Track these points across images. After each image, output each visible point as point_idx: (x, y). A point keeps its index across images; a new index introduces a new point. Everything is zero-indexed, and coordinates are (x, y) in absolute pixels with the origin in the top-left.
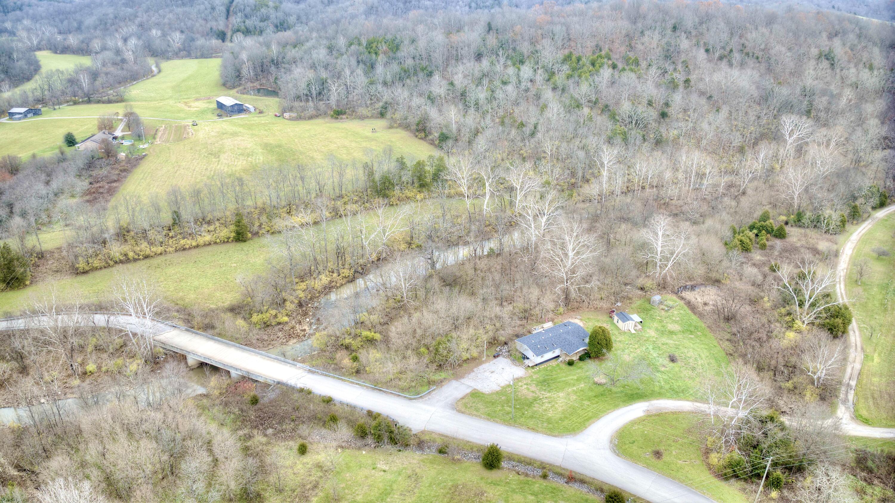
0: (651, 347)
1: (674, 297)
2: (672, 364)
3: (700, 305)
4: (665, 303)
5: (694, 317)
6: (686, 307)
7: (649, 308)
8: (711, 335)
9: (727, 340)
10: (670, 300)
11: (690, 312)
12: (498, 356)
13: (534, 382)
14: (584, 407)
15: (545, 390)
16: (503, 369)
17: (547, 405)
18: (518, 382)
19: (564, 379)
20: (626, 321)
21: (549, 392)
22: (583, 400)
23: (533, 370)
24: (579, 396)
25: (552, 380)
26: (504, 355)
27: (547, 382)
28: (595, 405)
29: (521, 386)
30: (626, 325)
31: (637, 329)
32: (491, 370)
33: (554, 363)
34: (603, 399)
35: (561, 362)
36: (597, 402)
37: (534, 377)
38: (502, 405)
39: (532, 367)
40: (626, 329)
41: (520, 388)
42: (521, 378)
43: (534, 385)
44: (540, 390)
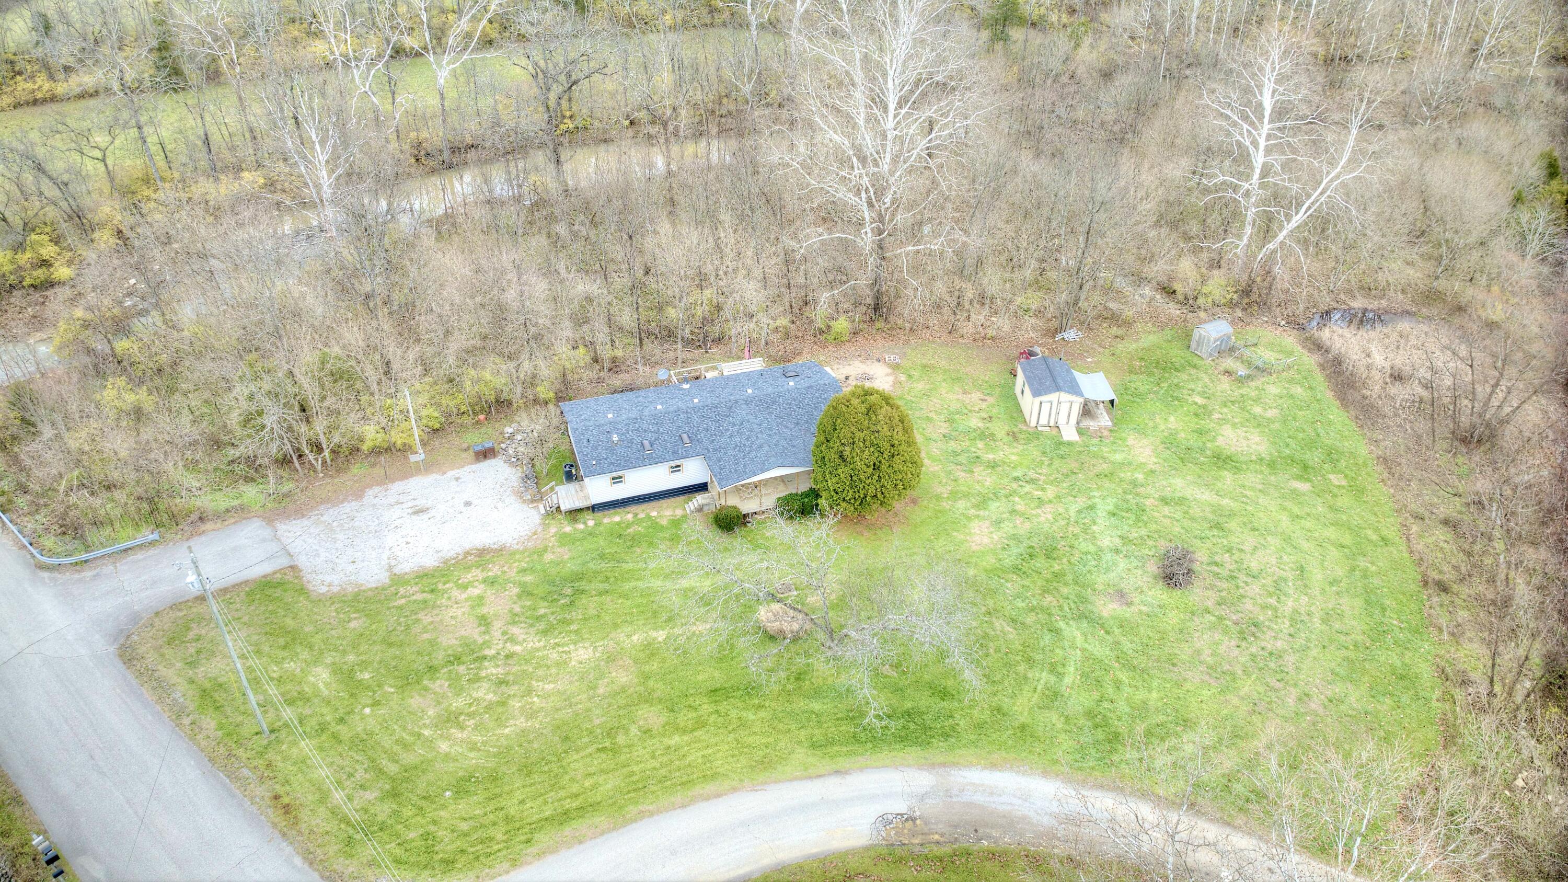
0: (1104, 506)
1: (1290, 340)
2: (1159, 594)
3: (1376, 375)
4: (1248, 353)
5: (1337, 416)
6: (1319, 378)
7: (1178, 361)
8: (1380, 492)
9: (1446, 522)
10: (1271, 346)
11: (1329, 395)
12: (486, 454)
13: (529, 578)
14: (621, 739)
15: (539, 618)
16: (468, 504)
17: (480, 694)
18: (468, 568)
19: (657, 583)
20: (1048, 391)
21: (545, 632)
22: (647, 698)
23: (568, 529)
24: (647, 677)
25: (607, 579)
26: (511, 451)
27: (583, 585)
28: (676, 739)
29: (465, 587)
30: (1046, 407)
31: (1088, 423)
32: (421, 503)
33: (668, 513)
34: (734, 713)
35: (700, 509)
36: (701, 724)
37: (549, 557)
38: (321, 652)
39: (574, 514)
40: (1044, 420)
41: (455, 593)
42: (500, 551)
43: (516, 590)
44: (514, 619)
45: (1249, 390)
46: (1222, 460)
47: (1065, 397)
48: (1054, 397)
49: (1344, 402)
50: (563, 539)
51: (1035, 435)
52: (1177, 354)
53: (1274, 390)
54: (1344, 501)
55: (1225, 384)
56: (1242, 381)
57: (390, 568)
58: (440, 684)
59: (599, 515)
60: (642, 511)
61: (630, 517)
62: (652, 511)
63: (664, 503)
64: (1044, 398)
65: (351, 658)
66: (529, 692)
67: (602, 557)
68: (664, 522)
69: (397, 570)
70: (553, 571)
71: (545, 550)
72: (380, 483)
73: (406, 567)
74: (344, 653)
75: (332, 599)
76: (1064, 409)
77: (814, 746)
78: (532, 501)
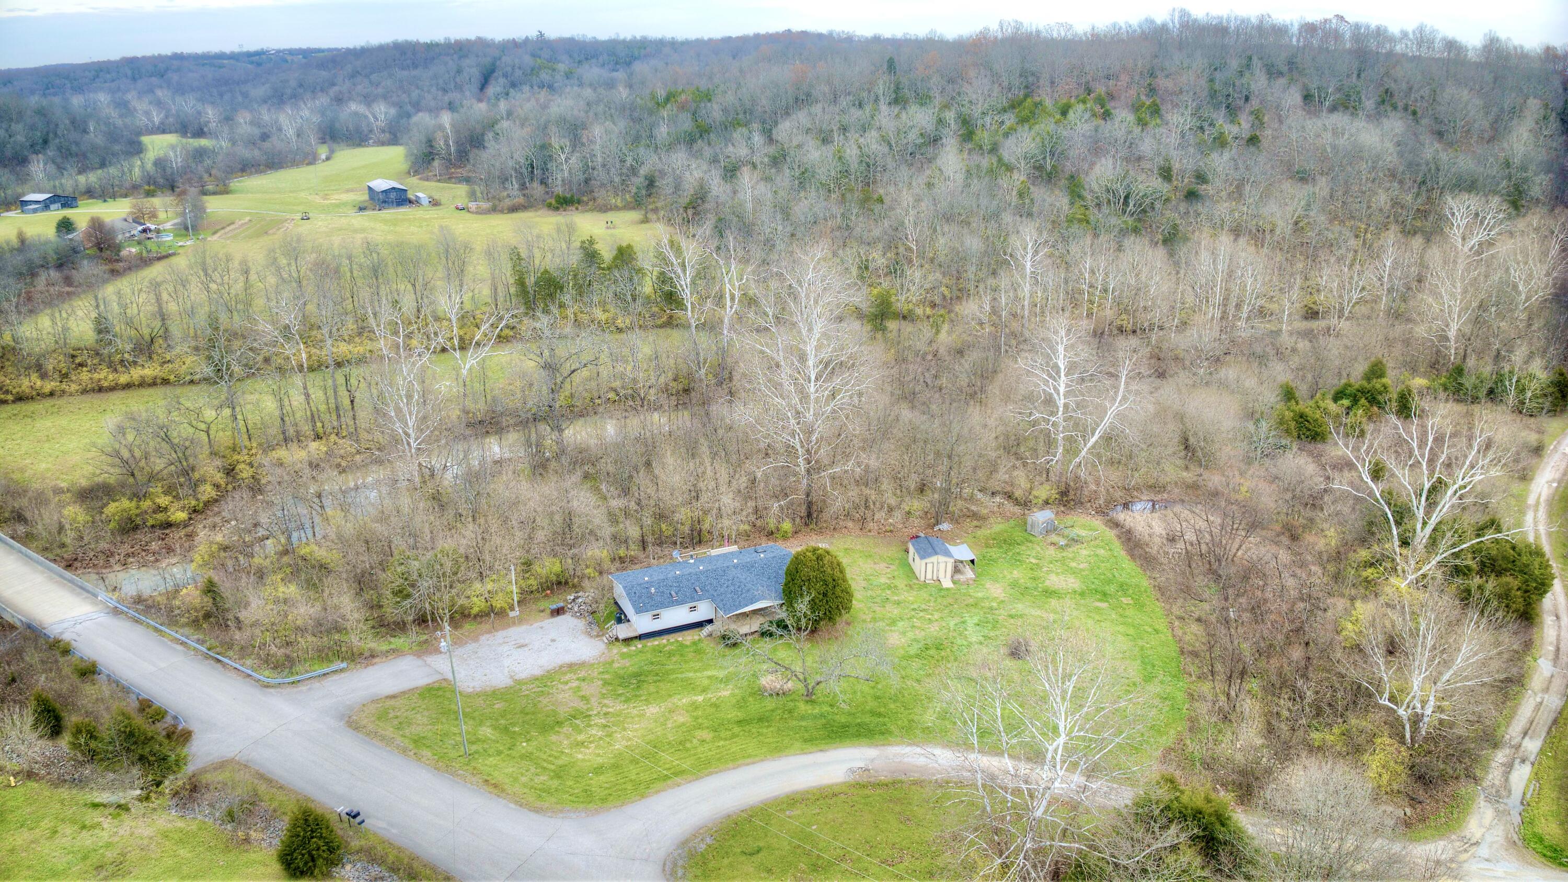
0: (971, 621)
1: (1097, 523)
2: (1009, 663)
3: (1157, 540)
4: (1066, 532)
5: (1128, 565)
6: (1116, 544)
7: (1018, 539)
8: (1157, 607)
9: (1199, 620)
10: (1084, 527)
11: (1123, 553)
12: (558, 612)
13: (606, 676)
14: (688, 745)
15: (620, 695)
16: (553, 641)
17: (594, 732)
18: (565, 674)
19: (691, 675)
20: (930, 555)
21: (625, 701)
22: (700, 727)
23: (625, 650)
24: (697, 718)
25: (657, 675)
26: (576, 609)
27: (642, 678)
28: (721, 743)
29: (566, 683)
30: (930, 567)
31: (958, 576)
32: (522, 642)
33: (689, 638)
34: (754, 730)
35: (710, 635)
36: (734, 736)
37: (616, 665)
38: (481, 721)
39: (627, 641)
40: (929, 576)
41: (560, 686)
42: (582, 664)
43: (600, 683)
44: (604, 696)
45: (1068, 553)
46: (1049, 593)
47: (942, 559)
48: (934, 559)
49: (1133, 557)
50: (623, 655)
51: (925, 585)
52: (1018, 535)
53: (1085, 552)
54: (1131, 612)
55: (1052, 551)
56: (1062, 548)
57: (511, 677)
58: (566, 729)
59: (644, 641)
60: (672, 638)
61: (665, 641)
62: (679, 637)
63: (686, 633)
64: (928, 560)
65: (503, 722)
66: (625, 729)
67: (652, 663)
68: (688, 643)
69: (516, 677)
70: (622, 672)
71: (613, 662)
72: (489, 632)
73: (523, 675)
74: (497, 720)
75: (478, 695)
76: (942, 566)
77: (805, 741)
78: (598, 636)
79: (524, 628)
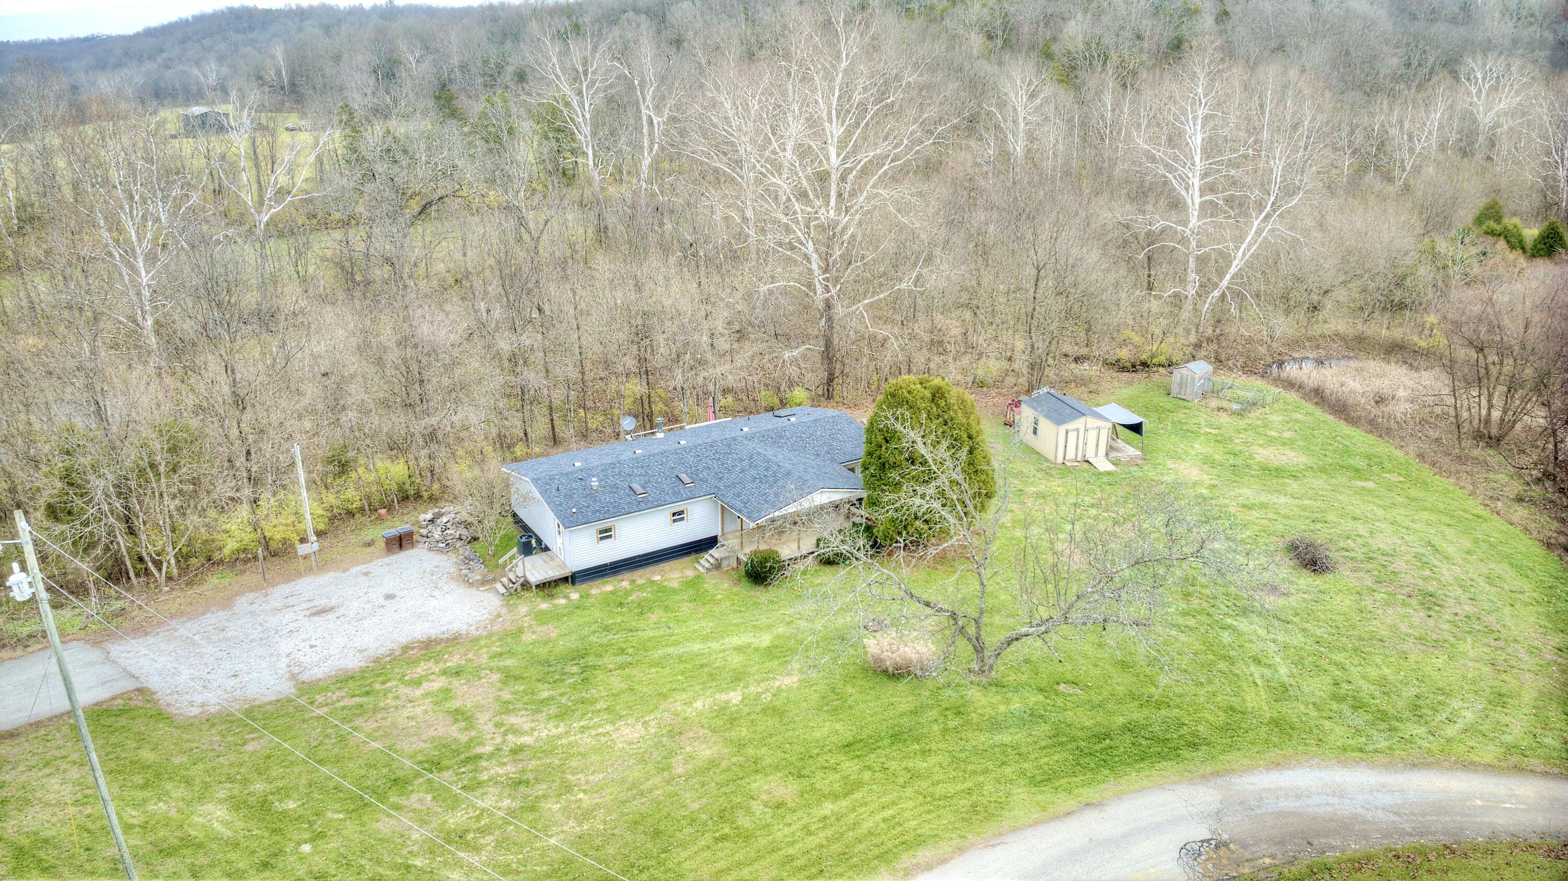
2: (1312, 581)
3: (1363, 398)
5: (1349, 430)
6: (1309, 407)
8: (1443, 483)
9: (1519, 500)
11: (1330, 417)
12: (401, 542)
13: (509, 662)
15: (545, 702)
18: (415, 662)
20: (1071, 418)
23: (544, 606)
26: (437, 534)
30: (1072, 436)
32: (323, 602)
33: (676, 575)
39: (547, 587)
40: (1071, 454)
41: (404, 691)
42: (454, 640)
43: (495, 677)
44: (506, 707)
47: (1092, 422)
48: (1079, 423)
49: (1348, 421)
50: (541, 617)
51: (1064, 470)
52: (1160, 400)
55: (1224, 418)
56: (1240, 413)
57: (293, 677)
59: (583, 587)
60: (641, 576)
61: (625, 584)
62: (655, 574)
63: (666, 566)
64: (1071, 426)
65: (259, 787)
68: (675, 585)
69: (305, 677)
70: (543, 651)
71: (521, 631)
72: (257, 588)
73: (318, 672)
74: (246, 782)
75: (210, 721)
76: (1092, 435)
78: (484, 582)
79: (328, 577)
